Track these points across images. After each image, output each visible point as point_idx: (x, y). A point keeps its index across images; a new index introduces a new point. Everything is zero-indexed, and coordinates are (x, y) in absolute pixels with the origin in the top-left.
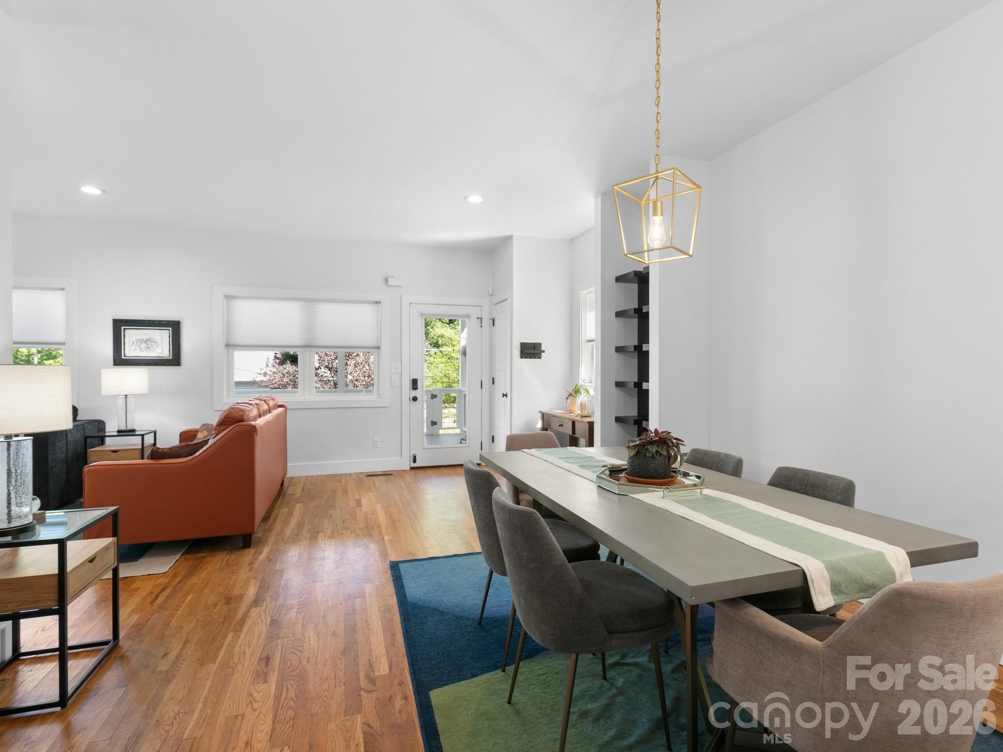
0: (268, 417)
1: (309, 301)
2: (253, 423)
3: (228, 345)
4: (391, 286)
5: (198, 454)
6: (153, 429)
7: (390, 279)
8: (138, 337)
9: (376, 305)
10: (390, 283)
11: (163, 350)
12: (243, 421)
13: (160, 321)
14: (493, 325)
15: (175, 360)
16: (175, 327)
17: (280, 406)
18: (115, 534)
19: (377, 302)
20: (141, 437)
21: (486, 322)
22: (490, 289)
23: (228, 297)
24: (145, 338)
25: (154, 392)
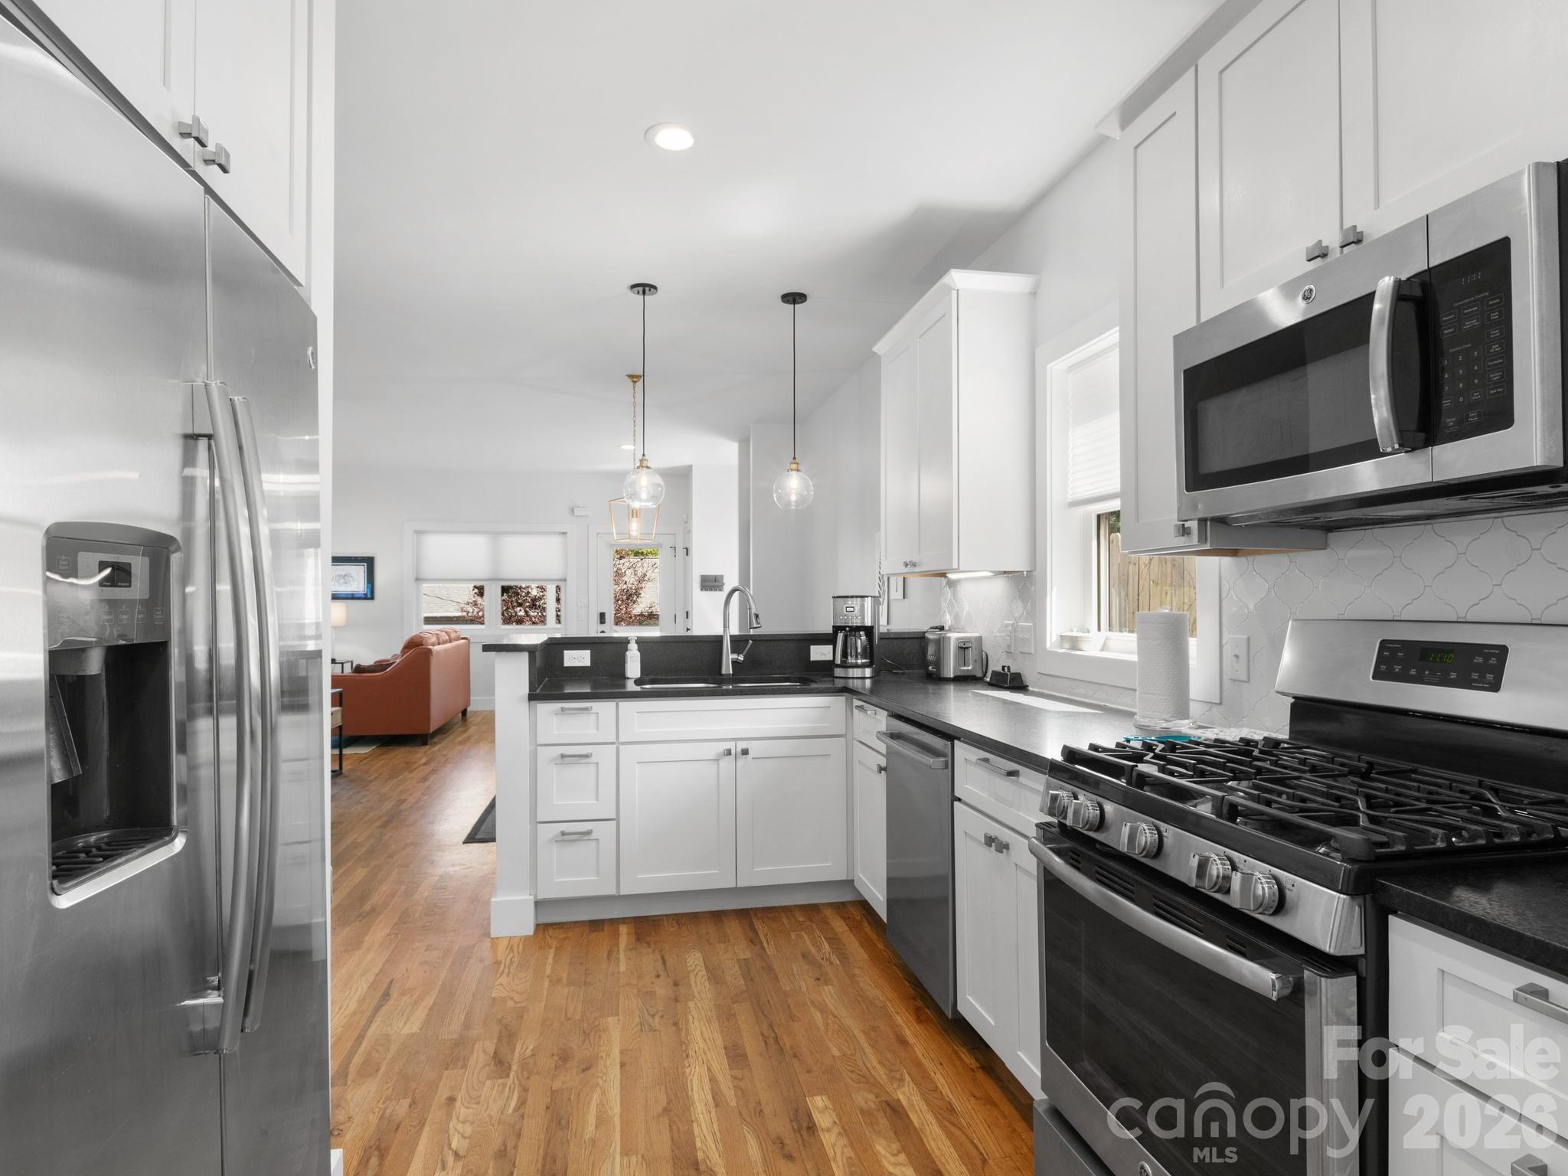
0: (448, 646)
1: (495, 535)
2: (431, 647)
3: (417, 579)
4: (577, 516)
5: (388, 670)
6: (350, 660)
7: (575, 509)
8: (337, 573)
9: (564, 536)
10: (576, 513)
11: (359, 585)
12: (422, 645)
13: (356, 558)
14: (687, 555)
15: (370, 596)
16: (369, 562)
17: (463, 639)
18: (341, 706)
19: (563, 533)
20: (341, 665)
21: (681, 552)
22: (685, 516)
23: (418, 532)
24: (343, 573)
25: (349, 625)
